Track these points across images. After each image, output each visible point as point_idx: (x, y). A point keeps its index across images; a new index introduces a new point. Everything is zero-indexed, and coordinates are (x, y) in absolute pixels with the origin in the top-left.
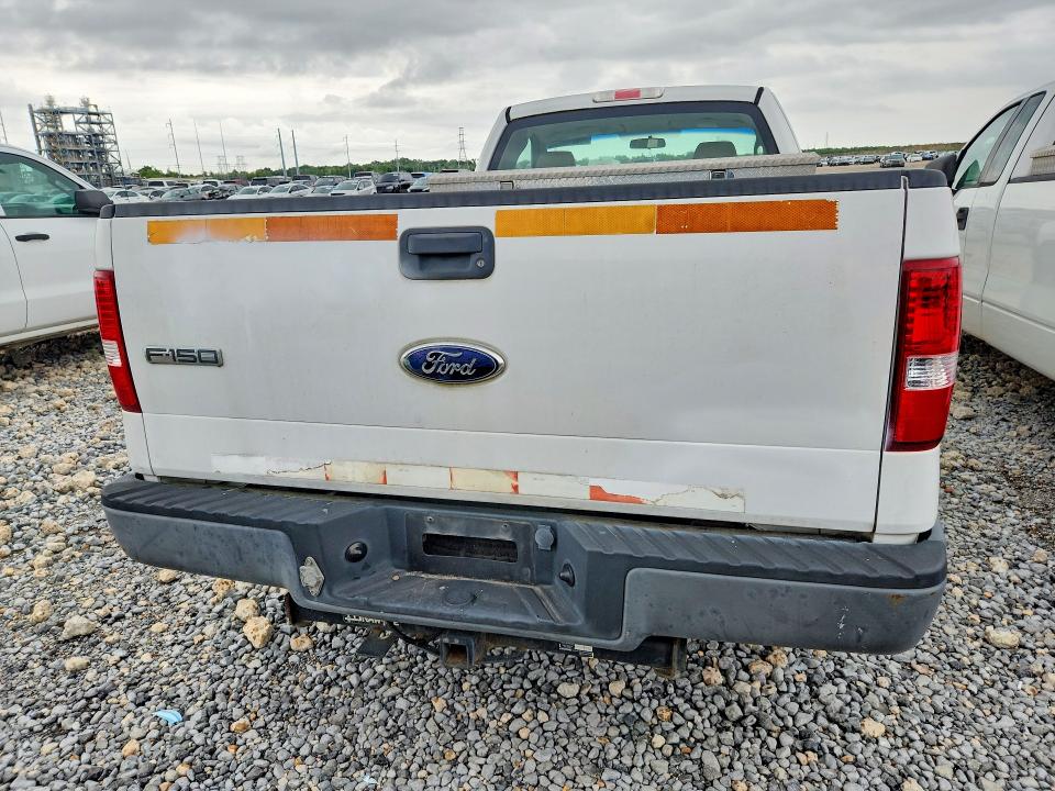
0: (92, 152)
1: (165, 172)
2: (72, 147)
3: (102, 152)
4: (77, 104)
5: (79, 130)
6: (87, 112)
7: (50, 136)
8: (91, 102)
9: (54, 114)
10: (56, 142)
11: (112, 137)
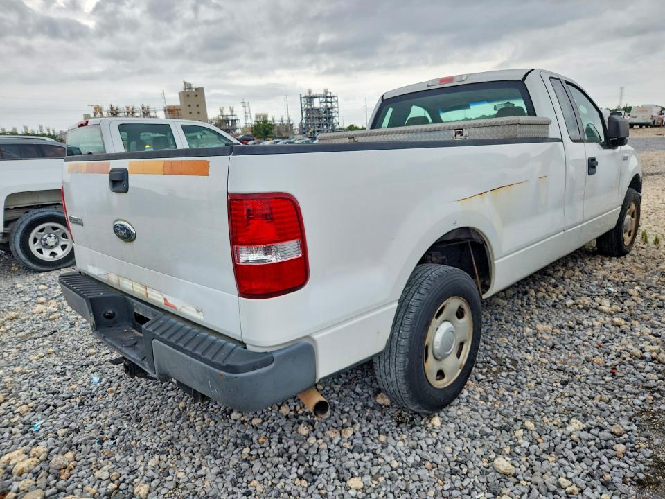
0: (326, 118)
1: (360, 127)
2: (318, 116)
3: (331, 118)
4: (322, 93)
5: (322, 106)
6: (326, 96)
7: (307, 110)
8: (329, 91)
9: (311, 98)
10: (310, 112)
11: (336, 109)
